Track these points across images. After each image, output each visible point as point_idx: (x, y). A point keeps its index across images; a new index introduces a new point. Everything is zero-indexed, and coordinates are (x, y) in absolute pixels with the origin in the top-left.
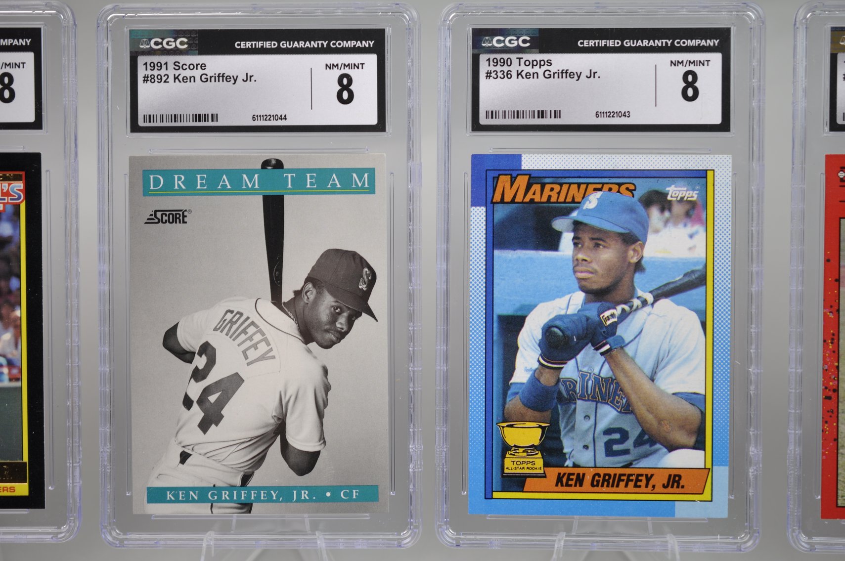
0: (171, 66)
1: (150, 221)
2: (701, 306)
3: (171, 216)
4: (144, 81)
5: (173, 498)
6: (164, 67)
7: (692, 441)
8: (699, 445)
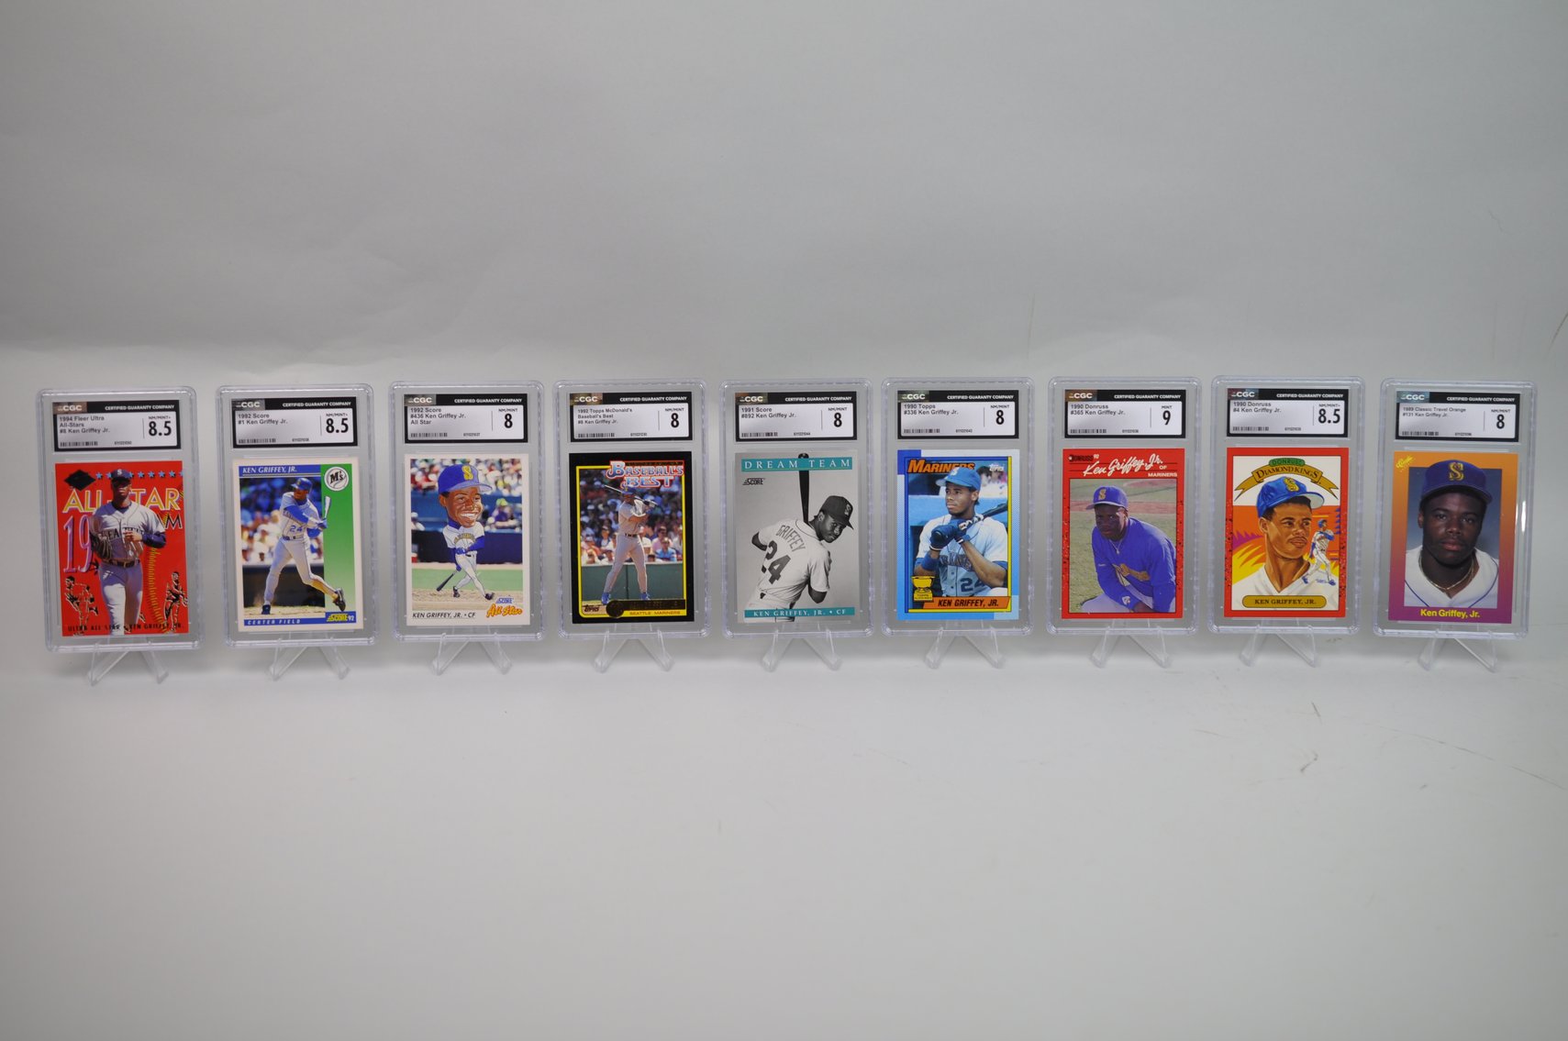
0: (755, 410)
1: (745, 484)
2: (1006, 521)
3: (755, 481)
4: (742, 417)
5: (757, 615)
6: (752, 410)
7: (1002, 583)
8: (1005, 585)
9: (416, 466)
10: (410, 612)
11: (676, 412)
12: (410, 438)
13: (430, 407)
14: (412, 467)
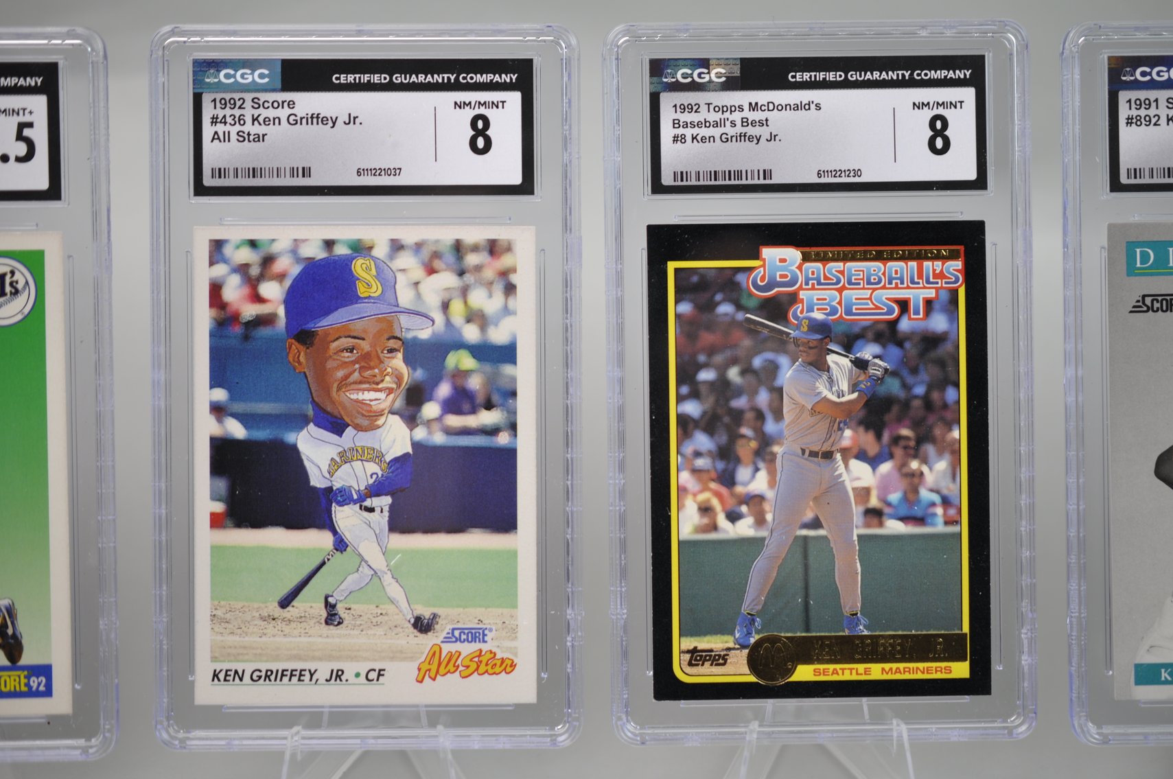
0: (1161, 103)
1: (1136, 310)
3: (1164, 302)
4: (1127, 123)
5: (1169, 678)
6: (1154, 105)
9: (225, 261)
10: (204, 667)
11: (941, 111)
12: (208, 181)
13: (263, 97)
14: (211, 264)
